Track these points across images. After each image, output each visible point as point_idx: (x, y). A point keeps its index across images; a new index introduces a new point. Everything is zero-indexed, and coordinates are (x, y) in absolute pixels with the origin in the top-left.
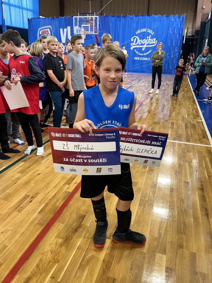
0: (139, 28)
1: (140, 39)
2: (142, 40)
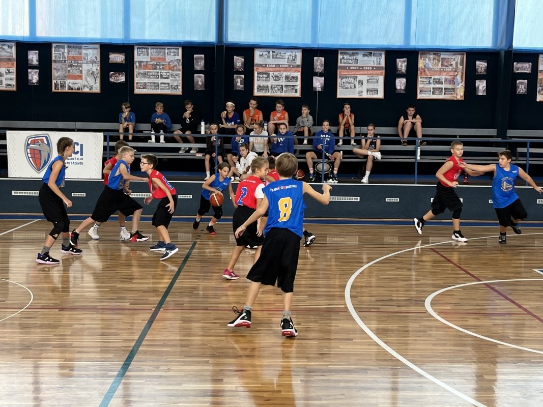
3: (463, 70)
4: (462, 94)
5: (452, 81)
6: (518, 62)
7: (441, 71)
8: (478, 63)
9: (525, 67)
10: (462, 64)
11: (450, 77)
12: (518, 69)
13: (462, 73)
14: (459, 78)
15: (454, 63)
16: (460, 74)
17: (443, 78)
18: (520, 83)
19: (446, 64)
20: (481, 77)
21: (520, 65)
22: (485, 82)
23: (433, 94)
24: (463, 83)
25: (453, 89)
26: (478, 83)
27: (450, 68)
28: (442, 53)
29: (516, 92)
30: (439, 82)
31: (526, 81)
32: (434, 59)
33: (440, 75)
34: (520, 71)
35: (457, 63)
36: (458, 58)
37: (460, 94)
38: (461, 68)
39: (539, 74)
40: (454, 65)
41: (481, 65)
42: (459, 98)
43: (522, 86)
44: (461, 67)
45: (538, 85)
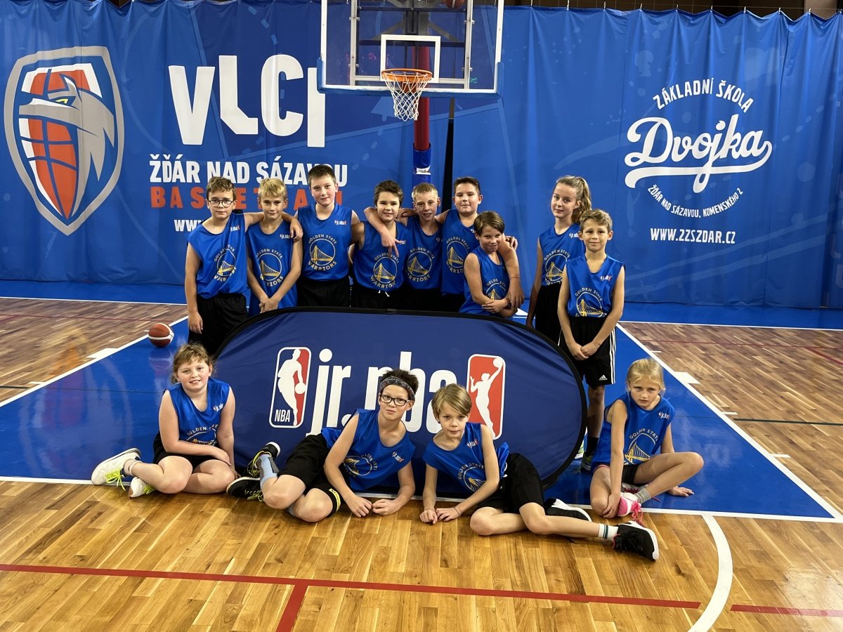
0: (672, 75)
1: (678, 130)
2: (688, 138)
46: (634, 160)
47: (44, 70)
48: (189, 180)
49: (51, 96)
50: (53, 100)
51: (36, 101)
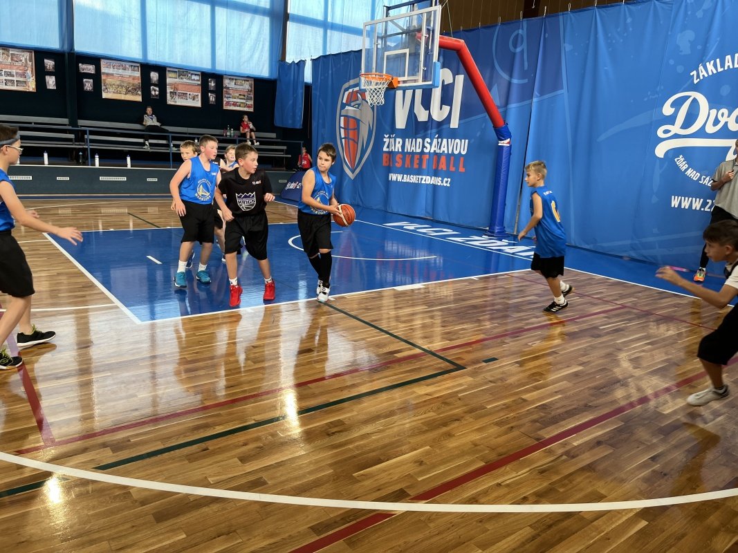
0: (712, 50)
1: (715, 103)
2: (725, 111)
3: (32, 65)
4: (34, 86)
5: (24, 75)
6: (83, 63)
7: (11, 66)
8: (46, 61)
9: (89, 69)
10: (31, 60)
11: (20, 71)
12: (83, 70)
13: (32, 69)
14: (29, 72)
15: (23, 59)
16: (30, 69)
17: (14, 72)
18: (86, 82)
19: (15, 59)
20: (50, 74)
21: (84, 66)
22: (54, 77)
23: (6, 85)
24: (34, 77)
25: (25, 82)
26: (47, 78)
27: (20, 64)
28: (10, 49)
29: (83, 88)
30: (10, 74)
31: (91, 80)
32: (3, 54)
33: (10, 68)
34: (85, 71)
35: (26, 59)
36: (27, 55)
37: (31, 86)
38: (31, 65)
39: (102, 76)
40: (23, 61)
41: (49, 64)
42: (31, 90)
43: (88, 85)
44: (30, 63)
45: (102, 84)
46: (666, 132)
47: (351, 90)
48: (396, 150)
49: (352, 104)
50: (353, 106)
51: (347, 108)
